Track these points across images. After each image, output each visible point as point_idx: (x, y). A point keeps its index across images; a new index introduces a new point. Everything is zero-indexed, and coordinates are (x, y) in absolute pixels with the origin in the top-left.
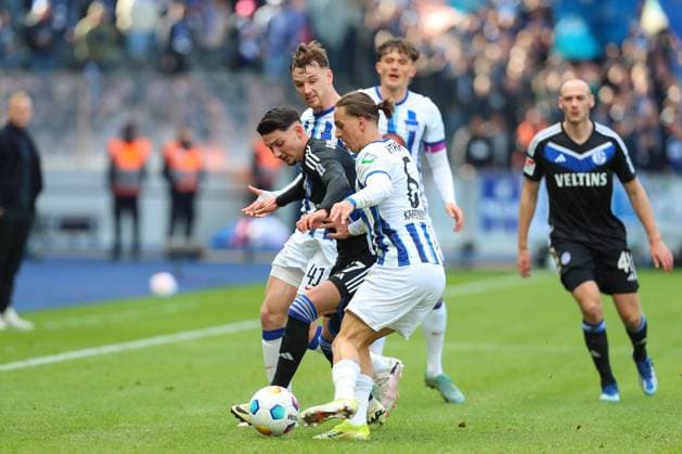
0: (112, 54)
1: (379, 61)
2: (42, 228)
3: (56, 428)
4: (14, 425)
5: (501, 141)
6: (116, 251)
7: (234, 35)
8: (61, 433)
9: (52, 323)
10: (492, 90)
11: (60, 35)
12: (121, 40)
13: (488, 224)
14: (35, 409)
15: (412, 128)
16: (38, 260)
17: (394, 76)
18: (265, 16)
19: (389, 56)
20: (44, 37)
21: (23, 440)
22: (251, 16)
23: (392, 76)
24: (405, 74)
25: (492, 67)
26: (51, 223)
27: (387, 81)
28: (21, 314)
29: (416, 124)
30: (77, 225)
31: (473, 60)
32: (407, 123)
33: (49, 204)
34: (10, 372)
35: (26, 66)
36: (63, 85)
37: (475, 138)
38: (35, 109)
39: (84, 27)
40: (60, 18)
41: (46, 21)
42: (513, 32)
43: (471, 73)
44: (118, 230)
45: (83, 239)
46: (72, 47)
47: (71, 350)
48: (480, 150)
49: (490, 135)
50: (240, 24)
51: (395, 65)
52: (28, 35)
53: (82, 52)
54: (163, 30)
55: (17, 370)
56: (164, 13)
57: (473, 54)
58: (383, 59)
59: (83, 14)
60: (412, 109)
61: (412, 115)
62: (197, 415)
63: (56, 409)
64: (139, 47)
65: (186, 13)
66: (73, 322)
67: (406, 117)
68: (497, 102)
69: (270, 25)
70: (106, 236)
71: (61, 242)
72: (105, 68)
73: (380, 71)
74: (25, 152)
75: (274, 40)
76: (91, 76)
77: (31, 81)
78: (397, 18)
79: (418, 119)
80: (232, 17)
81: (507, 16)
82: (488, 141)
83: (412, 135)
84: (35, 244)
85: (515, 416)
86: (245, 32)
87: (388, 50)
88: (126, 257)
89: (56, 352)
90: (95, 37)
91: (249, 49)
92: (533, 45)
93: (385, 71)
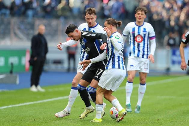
0: (68, 14)
1: (136, 14)
2: (48, 63)
3: (51, 119)
4: (39, 118)
5: (177, 39)
6: (69, 70)
7: (102, 9)
8: (53, 121)
9: (50, 90)
10: (175, 25)
11: (53, 8)
12: (71, 10)
13: (174, 62)
14: (45, 114)
15: (145, 33)
16: (47, 72)
17: (140, 18)
18: (111, 3)
19: (139, 13)
20: (49, 9)
21: (42, 123)
22: (107, 3)
23: (139, 18)
24: (143, 18)
25: (175, 18)
26: (50, 61)
27: (138, 20)
28: (42, 87)
29: (146, 32)
30: (58, 62)
31: (170, 16)
32: (143, 31)
33: (50, 56)
34: (38, 103)
35: (44, 17)
36: (54, 22)
37: (170, 38)
38: (46, 29)
39: (60, 6)
40: (53, 4)
41: (49, 4)
42: (181, 8)
43: (169, 20)
44: (69, 64)
45: (59, 66)
46: (57, 12)
47: (56, 97)
48: (172, 42)
49: (174, 38)
50: (104, 5)
51: (140, 15)
52: (44, 8)
53: (59, 13)
54: (82, 7)
55: (41, 103)
56: (83, 2)
57: (170, 14)
58: (137, 13)
59: (60, 2)
60: (145, 28)
61: (145, 29)
62: (91, 116)
63: (51, 114)
64: (75, 12)
65: (89, 2)
66: (56, 89)
67: (143, 30)
68: (176, 28)
69: (113, 6)
70: (66, 65)
71: (53, 67)
72: (66, 18)
73: (136, 17)
74: (43, 41)
75: (114, 10)
76: (62, 20)
77: (45, 21)
78: (149, 4)
79: (146, 30)
80: (102, 3)
81: (180, 4)
82: (174, 39)
83: (145, 35)
84: (46, 67)
85: (181, 117)
86: (106, 8)
87: (138, 11)
88: (71, 71)
89: (51, 98)
90: (63, 9)
91: (107, 13)
92: (187, 12)
93: (137, 17)
